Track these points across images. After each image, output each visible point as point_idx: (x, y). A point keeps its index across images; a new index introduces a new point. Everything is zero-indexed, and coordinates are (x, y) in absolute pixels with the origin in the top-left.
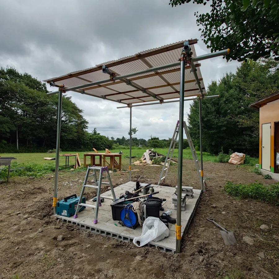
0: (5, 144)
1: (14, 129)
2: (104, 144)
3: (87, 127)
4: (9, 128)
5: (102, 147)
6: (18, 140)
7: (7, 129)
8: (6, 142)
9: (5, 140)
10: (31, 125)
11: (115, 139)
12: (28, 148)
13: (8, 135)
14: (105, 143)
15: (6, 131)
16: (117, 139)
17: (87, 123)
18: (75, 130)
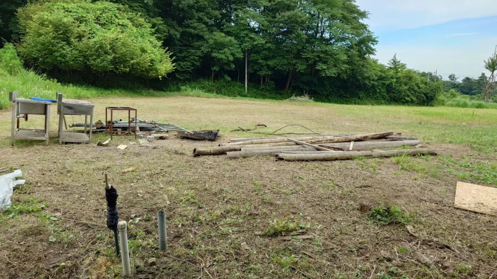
0: (228, 82)
1: (240, 55)
2: (415, 91)
3: (373, 50)
4: (232, 54)
5: (408, 96)
6: (246, 76)
7: (230, 56)
8: (229, 79)
9: (229, 76)
10: (265, 49)
11: (460, 80)
12: (262, 90)
13: (233, 66)
14: (416, 88)
15: (229, 61)
16: (464, 81)
17: (374, 41)
18: (344, 57)
